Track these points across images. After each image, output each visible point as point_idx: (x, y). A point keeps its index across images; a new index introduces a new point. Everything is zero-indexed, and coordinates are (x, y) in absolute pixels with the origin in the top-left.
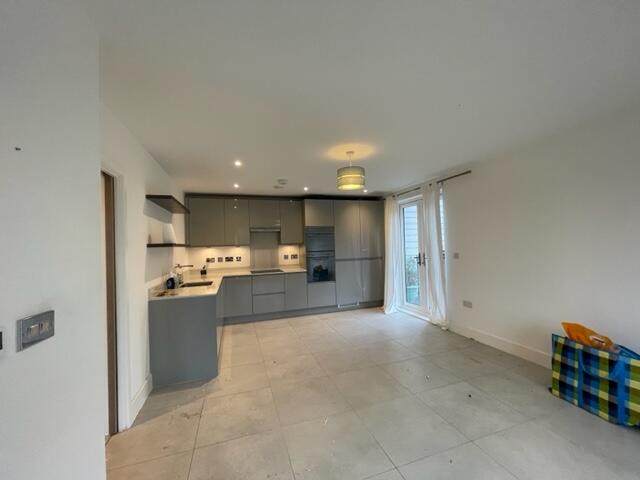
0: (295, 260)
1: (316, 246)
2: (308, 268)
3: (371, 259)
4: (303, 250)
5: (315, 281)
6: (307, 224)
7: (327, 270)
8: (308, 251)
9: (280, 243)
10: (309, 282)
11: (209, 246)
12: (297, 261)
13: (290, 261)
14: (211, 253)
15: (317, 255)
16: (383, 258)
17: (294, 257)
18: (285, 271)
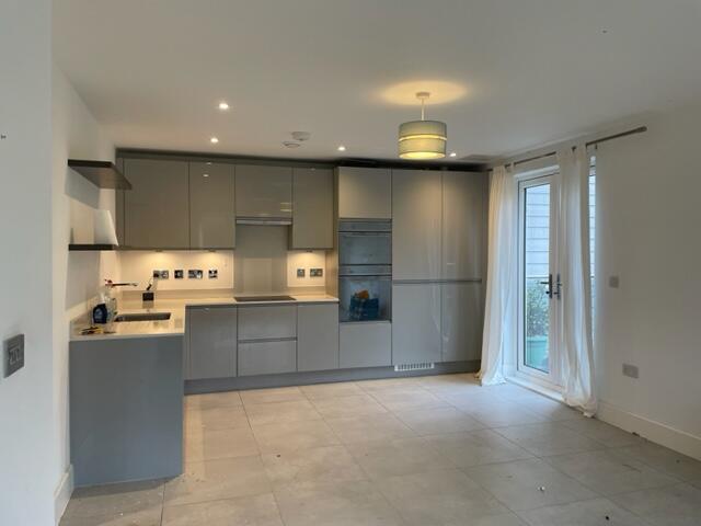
0: (317, 279)
1: (358, 256)
2: (341, 294)
3: (459, 282)
4: (334, 262)
5: (353, 319)
6: (341, 215)
7: (376, 301)
8: (342, 265)
9: (290, 246)
10: (341, 321)
11: (159, 250)
12: (320, 281)
13: (308, 281)
14: (161, 261)
15: (357, 271)
16: (482, 281)
17: (316, 273)
18: (300, 298)
